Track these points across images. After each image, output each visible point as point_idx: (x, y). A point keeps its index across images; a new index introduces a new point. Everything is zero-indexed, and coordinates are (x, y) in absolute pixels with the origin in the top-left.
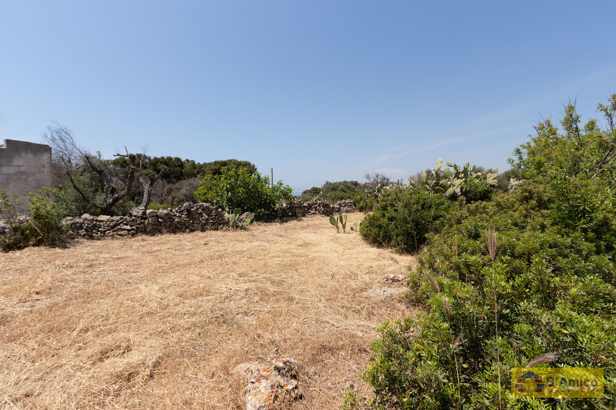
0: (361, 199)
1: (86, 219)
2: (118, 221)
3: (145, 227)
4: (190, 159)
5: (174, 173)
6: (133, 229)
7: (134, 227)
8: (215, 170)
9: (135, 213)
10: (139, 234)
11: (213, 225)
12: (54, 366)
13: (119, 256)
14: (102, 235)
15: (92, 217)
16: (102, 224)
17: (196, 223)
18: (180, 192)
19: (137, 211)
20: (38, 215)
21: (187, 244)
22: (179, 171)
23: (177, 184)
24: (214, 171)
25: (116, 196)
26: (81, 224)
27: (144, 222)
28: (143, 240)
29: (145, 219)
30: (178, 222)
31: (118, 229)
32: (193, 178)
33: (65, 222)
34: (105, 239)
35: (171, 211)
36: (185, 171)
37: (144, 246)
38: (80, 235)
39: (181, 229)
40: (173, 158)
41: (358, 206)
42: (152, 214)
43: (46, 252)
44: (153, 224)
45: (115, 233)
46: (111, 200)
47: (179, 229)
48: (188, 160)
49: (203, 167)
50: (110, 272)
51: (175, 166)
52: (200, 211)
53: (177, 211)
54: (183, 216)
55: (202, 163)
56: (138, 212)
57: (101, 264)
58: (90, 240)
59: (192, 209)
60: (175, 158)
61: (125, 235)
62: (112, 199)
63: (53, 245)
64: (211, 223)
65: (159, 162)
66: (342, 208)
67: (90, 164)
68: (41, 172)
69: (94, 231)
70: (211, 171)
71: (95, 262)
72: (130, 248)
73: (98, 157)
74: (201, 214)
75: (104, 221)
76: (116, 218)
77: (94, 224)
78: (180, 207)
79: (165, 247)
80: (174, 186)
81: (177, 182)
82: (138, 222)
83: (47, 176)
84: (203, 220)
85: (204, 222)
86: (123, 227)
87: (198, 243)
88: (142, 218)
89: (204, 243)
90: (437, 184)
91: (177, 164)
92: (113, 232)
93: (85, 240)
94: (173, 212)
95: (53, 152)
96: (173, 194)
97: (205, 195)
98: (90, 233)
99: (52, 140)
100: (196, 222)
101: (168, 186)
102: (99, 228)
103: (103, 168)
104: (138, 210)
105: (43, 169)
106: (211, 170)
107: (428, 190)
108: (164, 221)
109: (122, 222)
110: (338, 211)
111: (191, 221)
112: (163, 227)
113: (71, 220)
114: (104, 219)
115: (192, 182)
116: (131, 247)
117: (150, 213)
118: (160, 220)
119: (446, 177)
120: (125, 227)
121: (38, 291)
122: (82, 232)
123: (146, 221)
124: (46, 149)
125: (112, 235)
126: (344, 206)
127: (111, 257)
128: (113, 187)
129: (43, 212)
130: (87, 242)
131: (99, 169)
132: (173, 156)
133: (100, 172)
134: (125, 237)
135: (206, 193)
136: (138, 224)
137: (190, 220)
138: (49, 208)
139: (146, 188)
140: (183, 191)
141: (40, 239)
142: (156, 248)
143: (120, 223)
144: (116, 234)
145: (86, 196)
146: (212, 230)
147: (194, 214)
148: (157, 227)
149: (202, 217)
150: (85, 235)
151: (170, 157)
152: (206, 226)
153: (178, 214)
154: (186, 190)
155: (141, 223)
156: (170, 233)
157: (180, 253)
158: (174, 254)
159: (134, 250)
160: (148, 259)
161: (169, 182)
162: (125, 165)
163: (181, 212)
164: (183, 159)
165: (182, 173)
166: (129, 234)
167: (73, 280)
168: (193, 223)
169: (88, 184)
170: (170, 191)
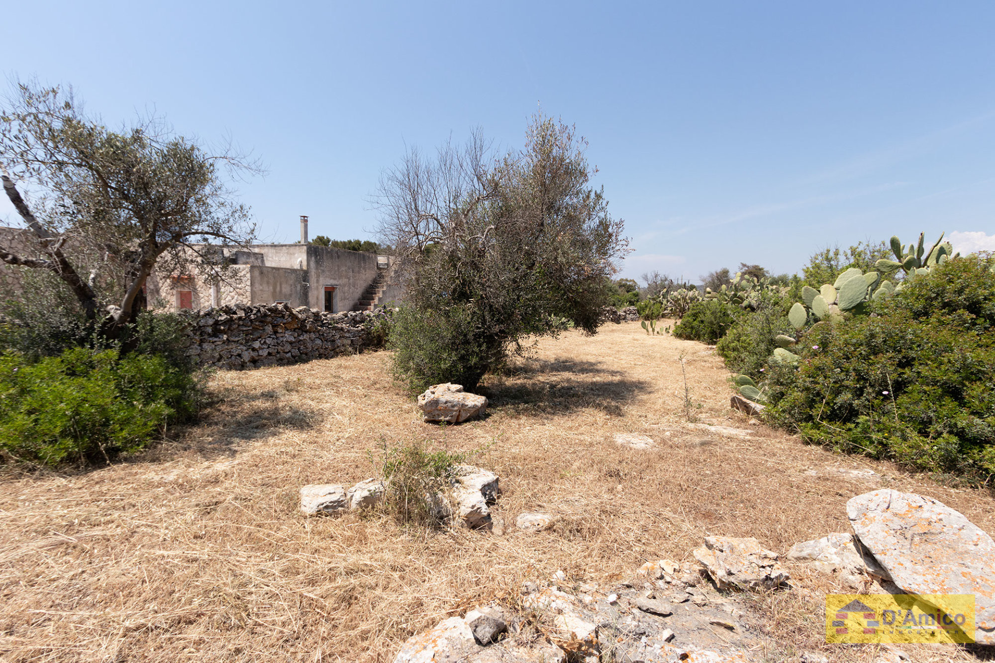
0: (646, 306)
41: (643, 314)
66: (627, 316)
90: (735, 295)
107: (726, 300)
110: (624, 319)
119: (743, 289)
126: (629, 314)
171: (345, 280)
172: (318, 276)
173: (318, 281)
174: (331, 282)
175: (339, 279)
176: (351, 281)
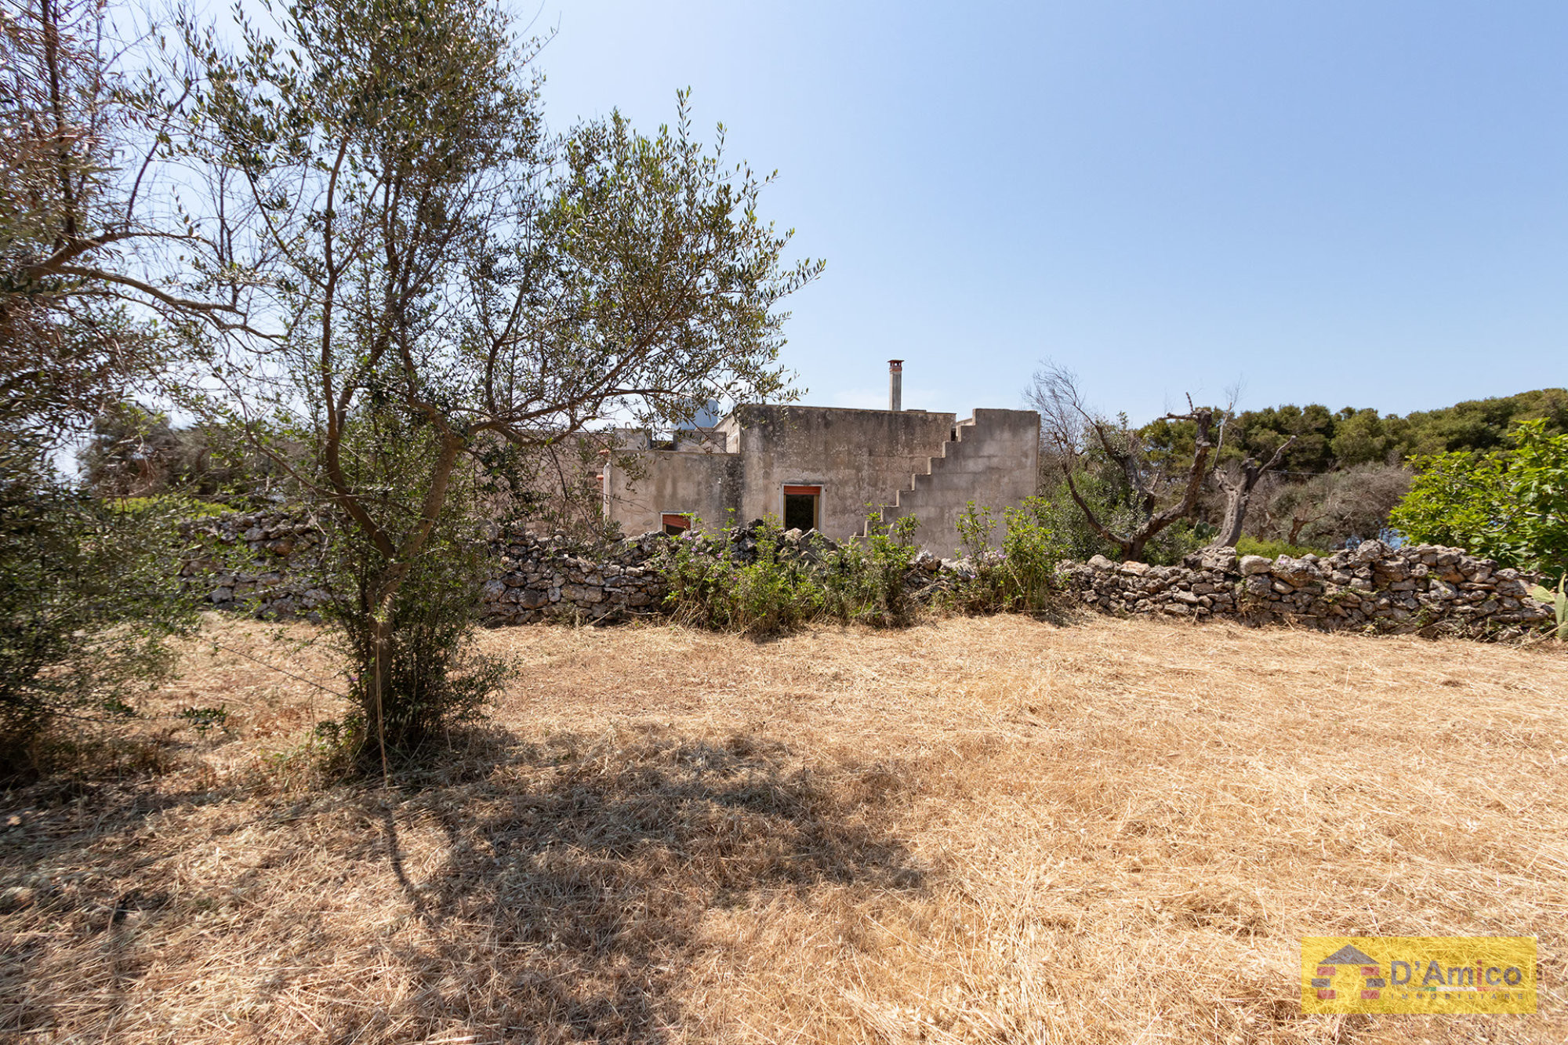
1: (1097, 567)
2: (1166, 579)
3: (1234, 600)
4: (1357, 407)
5: (1302, 451)
6: (1201, 603)
7: (1204, 598)
8: (1460, 432)
9: (1208, 563)
10: (1218, 617)
11: (1472, 622)
12: (1096, 885)
13: (1178, 667)
14: (1128, 607)
15: (1109, 564)
16: (1130, 581)
17: (1401, 608)
18: (1320, 507)
19: (1214, 555)
20: (1019, 552)
21: (1378, 670)
22: (1318, 446)
23: (1310, 484)
24: (1456, 436)
25: (1157, 515)
26: (1088, 577)
27: (1233, 589)
28: (1231, 635)
29: (1236, 579)
30: (1337, 599)
31: (1166, 599)
32: (1370, 463)
33: (1061, 571)
34: (1134, 618)
35: (1315, 562)
36: (1339, 444)
37: (1236, 652)
38: (1085, 601)
39: (1344, 619)
40: (1302, 407)
42: (1256, 569)
43: (1030, 628)
44: (1258, 596)
45: (1159, 606)
46: (1145, 526)
47: (1338, 619)
48: (1350, 412)
49: (1407, 427)
50: (1164, 701)
51: (1306, 431)
52: (1420, 570)
53: (1334, 566)
54: (1354, 580)
55: (1403, 415)
56: (1218, 560)
57: (1138, 677)
58: (1103, 615)
59: (1390, 563)
60: (1306, 409)
61: (1183, 615)
62: (1147, 524)
63: (1039, 616)
64: (1463, 613)
65: (1256, 423)
67: (1104, 443)
68: (1021, 466)
69: (1112, 596)
70: (1443, 439)
71: (1125, 671)
72: (1200, 650)
73: (1121, 427)
74: (1426, 580)
75: (1134, 575)
76: (1159, 570)
77: (1113, 581)
78: (1347, 555)
79: (1301, 666)
80: (1300, 491)
81: (1310, 477)
82: (1216, 585)
83: (1029, 477)
84: (1433, 601)
85: (1435, 607)
86: (1179, 595)
87: (1417, 674)
88: (1227, 576)
89: (1444, 678)
91: (1314, 425)
92: (1155, 602)
93: (1096, 614)
94: (1320, 568)
95: (1043, 423)
96: (1297, 513)
97: (1433, 518)
98: (1104, 600)
99: (1038, 400)
100: (1401, 604)
101: (1282, 491)
102: (1124, 590)
103: (1130, 452)
104: (1216, 556)
105: (1024, 460)
106: (1441, 435)
108: (1291, 589)
109: (1175, 583)
111: (1384, 601)
112: (1286, 606)
113: (1070, 567)
114: (1134, 571)
115: (1365, 475)
116: (1201, 647)
117: (1250, 565)
118: (1278, 586)
120: (1183, 595)
121: (1033, 706)
122: (1090, 594)
123: (1239, 586)
124: (1028, 419)
125: (1152, 611)
127: (1159, 666)
128: (1150, 496)
129: (1027, 546)
130: (1102, 621)
131: (1122, 454)
132: (1301, 403)
133: (1124, 461)
134: (1182, 620)
135: (1440, 513)
136: (1216, 591)
137: (1379, 596)
138: (1037, 539)
139: (1233, 496)
140: (1333, 504)
141: (1018, 600)
142: (1273, 665)
143: (1171, 584)
144: (1161, 610)
145: (1094, 514)
146: (1471, 637)
147: (1398, 577)
148: (1267, 604)
149: (1427, 591)
150: (1094, 602)
151: (1291, 408)
152: (1444, 623)
153: (1336, 575)
154: (1344, 502)
155: (1225, 589)
156: (1309, 626)
157: (1357, 693)
158: (1336, 695)
159: (1211, 657)
160: (1256, 691)
161: (1286, 479)
162: (1165, 439)
163: (1347, 567)
164: (1333, 411)
165: (1327, 452)
166: (1193, 614)
167: (1089, 701)
168: (1391, 605)
169: (1097, 488)
170: (1287, 505)
171: (844, 473)
172: (768, 466)
173: (767, 475)
174: (800, 476)
175: (828, 469)
176: (865, 473)
